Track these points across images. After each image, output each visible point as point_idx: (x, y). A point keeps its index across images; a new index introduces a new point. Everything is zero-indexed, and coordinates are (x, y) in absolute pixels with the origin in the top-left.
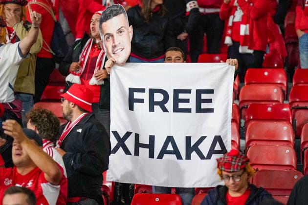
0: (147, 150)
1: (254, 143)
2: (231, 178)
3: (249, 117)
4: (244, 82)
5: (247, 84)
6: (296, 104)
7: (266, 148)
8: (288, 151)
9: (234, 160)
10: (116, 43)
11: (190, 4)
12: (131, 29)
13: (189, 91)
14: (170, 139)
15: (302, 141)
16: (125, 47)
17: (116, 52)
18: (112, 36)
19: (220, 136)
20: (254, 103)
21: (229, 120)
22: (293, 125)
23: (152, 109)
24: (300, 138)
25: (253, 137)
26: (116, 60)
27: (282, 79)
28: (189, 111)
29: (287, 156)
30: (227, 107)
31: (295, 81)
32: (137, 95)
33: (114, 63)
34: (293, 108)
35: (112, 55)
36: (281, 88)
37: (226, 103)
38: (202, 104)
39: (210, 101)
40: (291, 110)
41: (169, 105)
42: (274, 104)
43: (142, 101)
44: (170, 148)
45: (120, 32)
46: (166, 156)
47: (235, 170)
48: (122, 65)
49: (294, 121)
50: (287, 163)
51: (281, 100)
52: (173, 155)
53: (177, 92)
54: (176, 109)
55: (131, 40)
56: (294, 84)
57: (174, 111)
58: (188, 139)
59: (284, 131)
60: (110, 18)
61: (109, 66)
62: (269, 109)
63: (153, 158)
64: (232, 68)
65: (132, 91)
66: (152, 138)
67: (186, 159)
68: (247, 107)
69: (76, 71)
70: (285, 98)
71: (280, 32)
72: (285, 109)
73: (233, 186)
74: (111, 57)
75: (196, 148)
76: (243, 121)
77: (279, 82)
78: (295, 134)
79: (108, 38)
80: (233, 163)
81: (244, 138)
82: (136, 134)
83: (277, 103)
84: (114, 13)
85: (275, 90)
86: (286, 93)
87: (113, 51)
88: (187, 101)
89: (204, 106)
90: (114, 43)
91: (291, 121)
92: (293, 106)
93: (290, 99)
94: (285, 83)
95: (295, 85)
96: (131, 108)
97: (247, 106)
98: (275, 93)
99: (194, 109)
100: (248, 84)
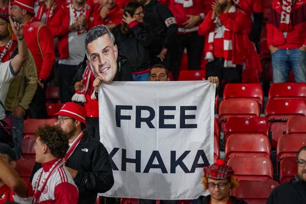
0: (134, 165)
1: (233, 155)
2: (216, 186)
3: (228, 130)
4: (223, 97)
5: (225, 99)
6: (272, 117)
7: (245, 159)
8: (265, 162)
9: (220, 169)
10: (103, 62)
11: (168, 21)
12: (115, 48)
13: (173, 108)
14: (156, 154)
15: (278, 152)
16: (111, 66)
17: (103, 71)
18: (98, 56)
19: (203, 150)
20: (233, 116)
21: (211, 135)
22: (270, 137)
23: (138, 125)
24: (276, 150)
25: (232, 149)
26: (104, 79)
27: (258, 93)
28: (173, 126)
29: (264, 167)
30: (209, 122)
31: (271, 95)
32: (124, 112)
33: (102, 82)
34: (269, 121)
35: (100, 74)
36: (257, 101)
37: (209, 119)
38: (186, 120)
39: (193, 117)
40: (267, 123)
41: (156, 121)
42: (251, 117)
43: (129, 118)
44: (156, 162)
45: (106, 51)
46: (152, 170)
47: (222, 178)
48: (109, 83)
49: (270, 134)
50: (265, 173)
51: (257, 114)
52: (158, 169)
53: (162, 109)
54: (162, 125)
55: (116, 59)
56: (269, 97)
57: (160, 127)
58: (173, 154)
59: (261, 143)
60: (95, 39)
61: (97, 84)
62: (247, 122)
63: (140, 172)
64: (213, 86)
65: (119, 108)
66: (138, 153)
67: (171, 173)
68: (226, 121)
69: (80, 90)
70: (262, 111)
71: (255, 49)
72: (262, 122)
73: (217, 193)
74: (98, 76)
75: (180, 162)
76: (222, 134)
77: (256, 96)
78: (272, 145)
79: (95, 58)
80: (220, 171)
81: (224, 150)
82: (123, 149)
83: (254, 116)
84: (99, 33)
85: (252, 104)
86: (262, 106)
87: (99, 70)
88: (172, 117)
89: (188, 122)
90: (100, 62)
91: (267, 133)
92: (269, 119)
93: (266, 113)
94: (261, 97)
95: (271, 98)
96: (118, 124)
97: (226, 119)
98: (252, 106)
99: (178, 125)
100: (227, 98)
